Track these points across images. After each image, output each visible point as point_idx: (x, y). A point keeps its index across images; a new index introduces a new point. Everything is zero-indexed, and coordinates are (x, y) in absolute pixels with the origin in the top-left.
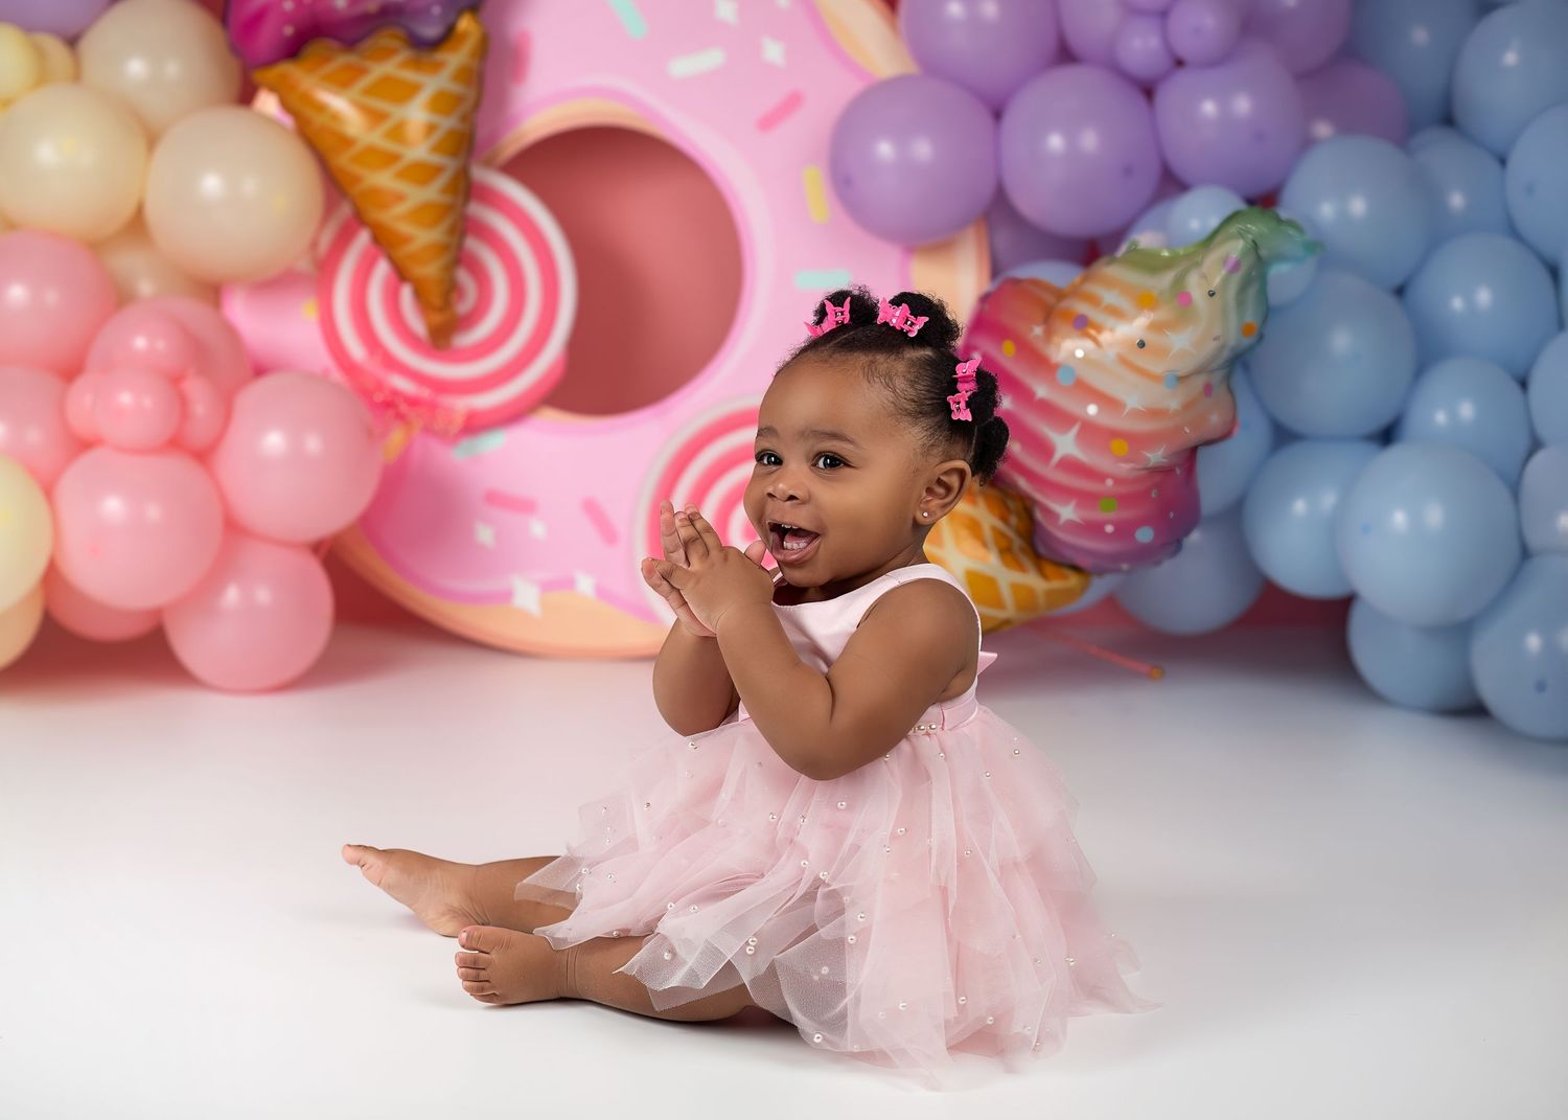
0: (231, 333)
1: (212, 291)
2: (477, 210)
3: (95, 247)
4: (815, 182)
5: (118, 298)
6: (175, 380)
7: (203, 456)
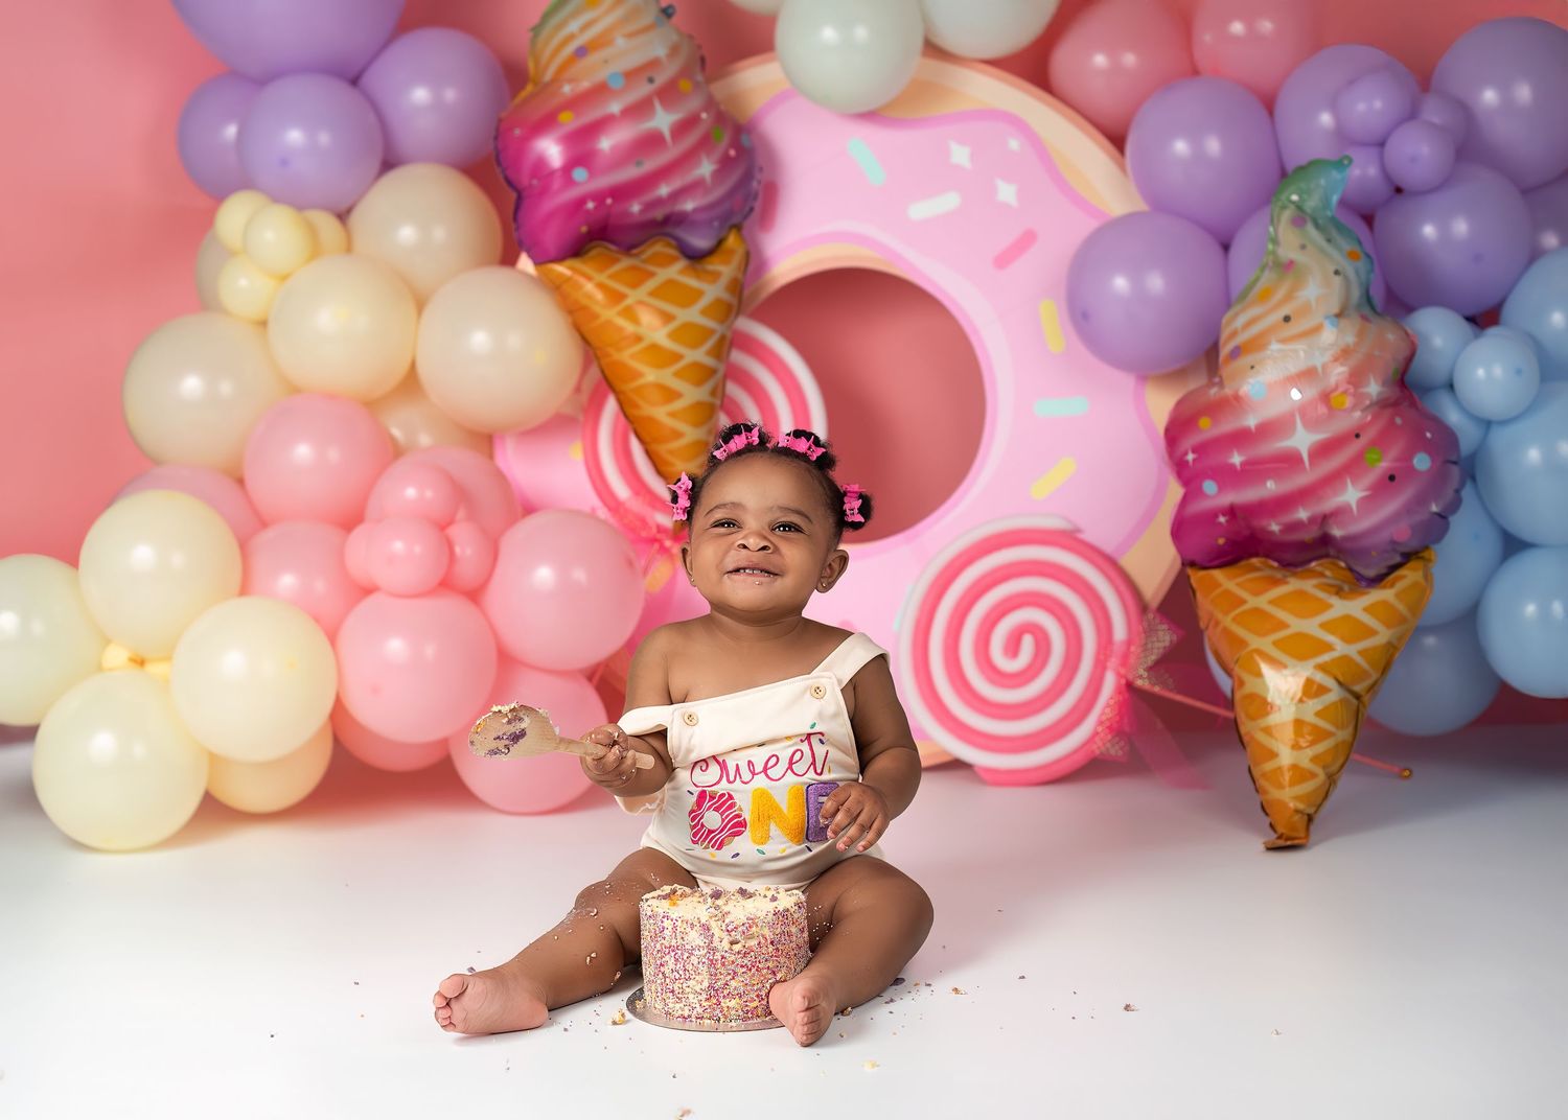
0: (501, 478)
1: (485, 440)
2: (738, 357)
3: (372, 406)
4: (1051, 315)
5: (392, 452)
6: (443, 526)
7: (475, 595)
